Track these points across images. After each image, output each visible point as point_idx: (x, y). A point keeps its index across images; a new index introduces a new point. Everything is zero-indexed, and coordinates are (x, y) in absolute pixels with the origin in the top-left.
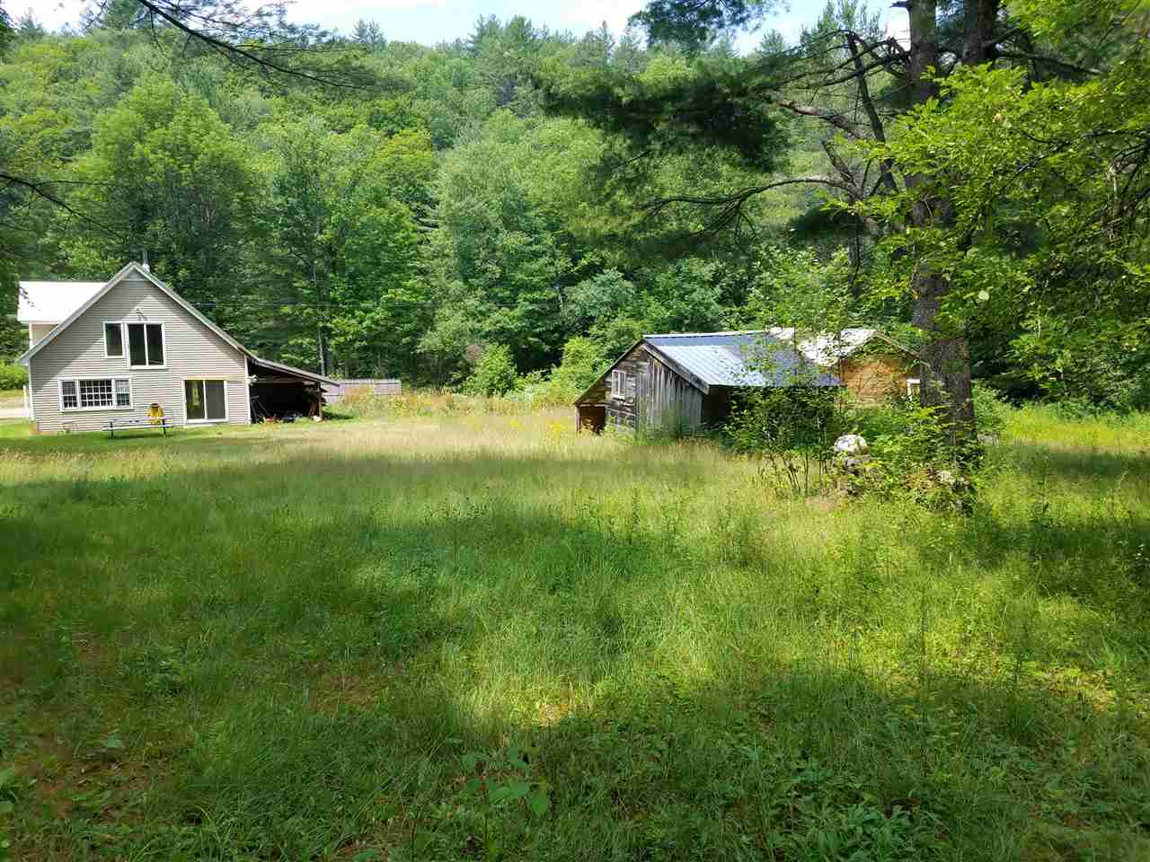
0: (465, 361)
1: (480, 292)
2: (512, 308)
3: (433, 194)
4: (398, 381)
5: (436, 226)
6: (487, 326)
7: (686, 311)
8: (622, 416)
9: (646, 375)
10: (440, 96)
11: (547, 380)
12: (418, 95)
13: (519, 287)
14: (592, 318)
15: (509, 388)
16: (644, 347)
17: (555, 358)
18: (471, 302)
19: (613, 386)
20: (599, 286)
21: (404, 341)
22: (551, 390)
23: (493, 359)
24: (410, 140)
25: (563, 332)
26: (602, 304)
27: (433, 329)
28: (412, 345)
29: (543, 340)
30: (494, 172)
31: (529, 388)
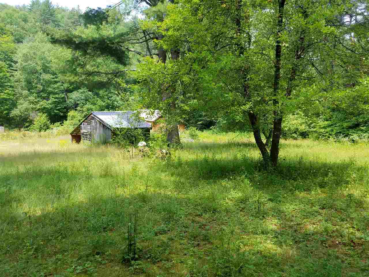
0: (30, 119)
1: (34, 95)
2: (48, 100)
3: (15, 59)
4: (3, 127)
5: (17, 71)
6: (38, 107)
7: (110, 103)
8: (87, 137)
9: (93, 124)
10: (17, 24)
11: (62, 125)
12: (8, 23)
13: (50, 93)
14: (78, 104)
15: (48, 129)
16: (92, 115)
17: (65, 118)
18: (32, 98)
19: (83, 128)
20: (80, 93)
21: (5, 112)
22: (63, 129)
23: (41, 119)
24: (5, 40)
25: (67, 109)
26: (81, 100)
27: (17, 108)
28: (8, 114)
29: (60, 112)
30: (39, 53)
31: (55, 128)
